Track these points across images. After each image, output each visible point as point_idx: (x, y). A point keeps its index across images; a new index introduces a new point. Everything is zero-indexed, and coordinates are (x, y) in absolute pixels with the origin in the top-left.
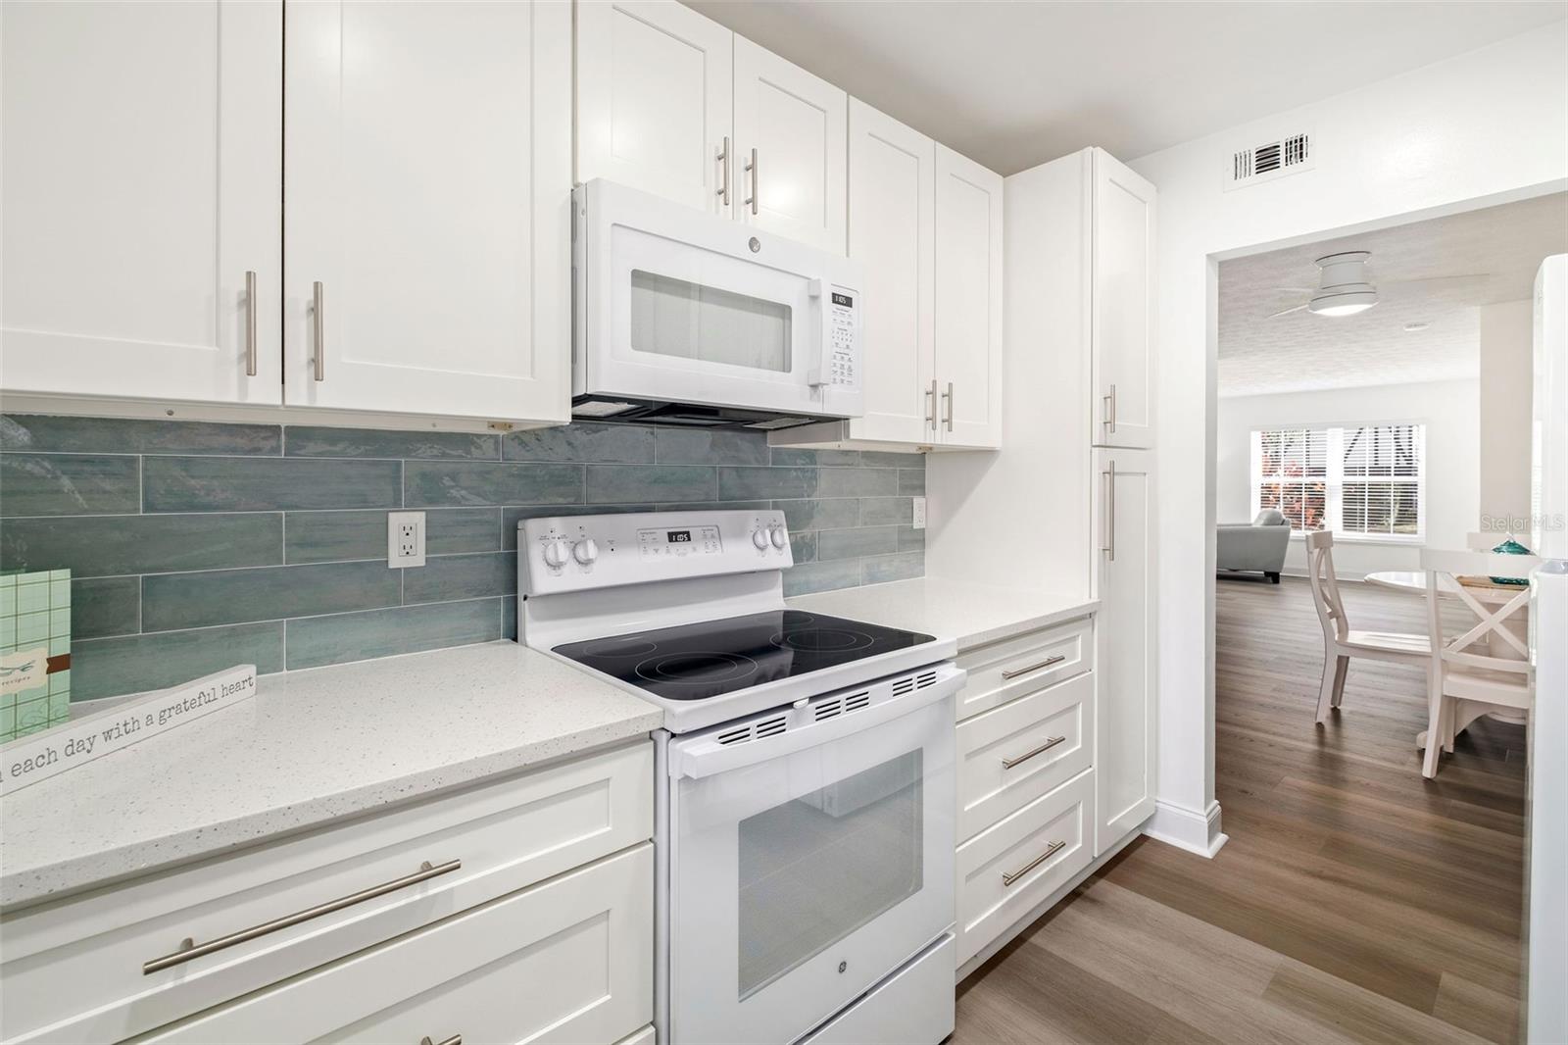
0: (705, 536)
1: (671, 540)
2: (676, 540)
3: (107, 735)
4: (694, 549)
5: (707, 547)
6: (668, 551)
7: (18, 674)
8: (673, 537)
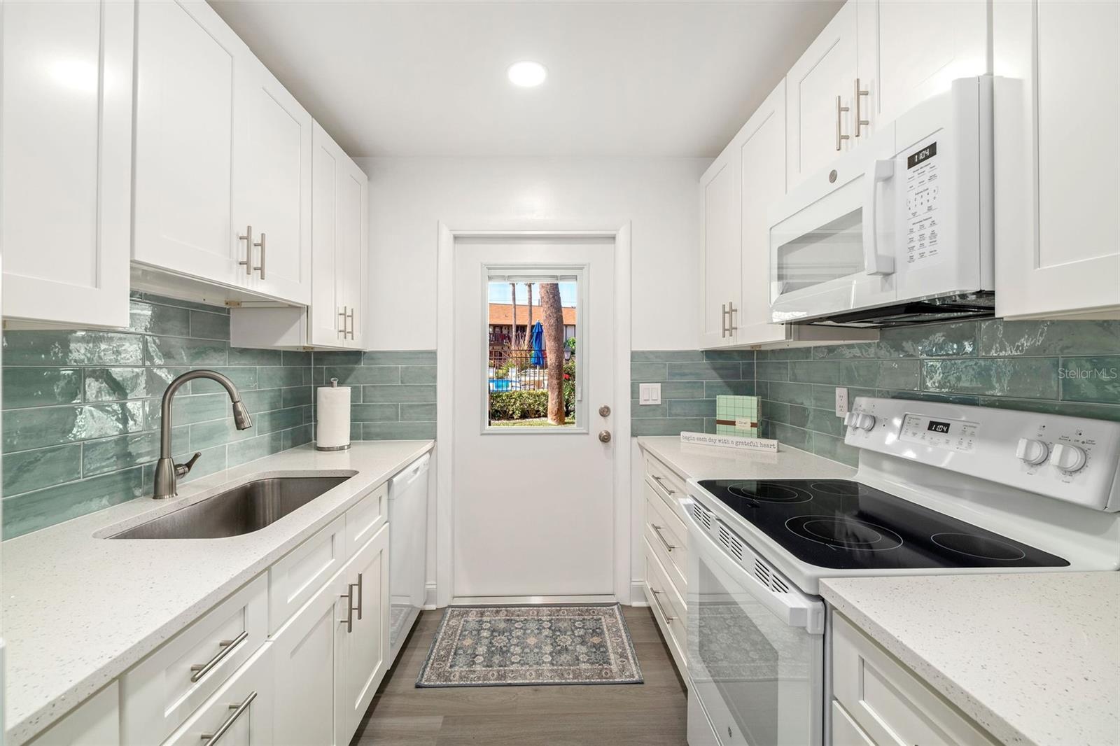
0: (964, 432)
1: (930, 428)
2: (935, 430)
3: (720, 441)
4: (947, 442)
5: (960, 443)
6: (923, 438)
7: (743, 424)
8: (933, 426)
